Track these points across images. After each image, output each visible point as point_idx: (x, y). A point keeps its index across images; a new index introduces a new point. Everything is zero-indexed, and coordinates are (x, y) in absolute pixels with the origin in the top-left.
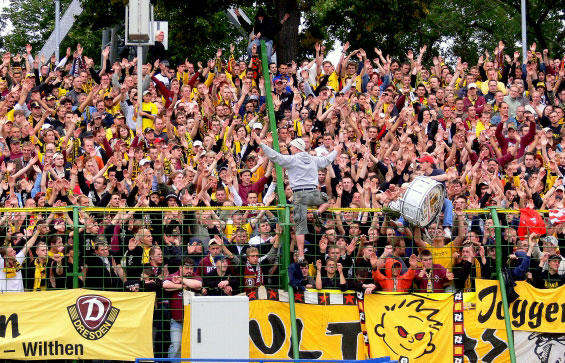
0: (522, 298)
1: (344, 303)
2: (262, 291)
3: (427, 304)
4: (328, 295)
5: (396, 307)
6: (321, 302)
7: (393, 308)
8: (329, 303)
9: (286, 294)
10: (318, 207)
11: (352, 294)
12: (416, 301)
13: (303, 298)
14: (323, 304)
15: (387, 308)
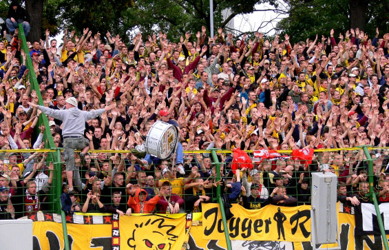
0: (236, 216)
1: (104, 223)
2: (40, 215)
3: (167, 222)
4: (91, 217)
5: (143, 225)
6: (86, 222)
7: (141, 226)
8: (92, 223)
9: (59, 217)
10: (82, 150)
11: (109, 216)
12: (158, 220)
13: (72, 219)
14: (88, 224)
15: (137, 226)
